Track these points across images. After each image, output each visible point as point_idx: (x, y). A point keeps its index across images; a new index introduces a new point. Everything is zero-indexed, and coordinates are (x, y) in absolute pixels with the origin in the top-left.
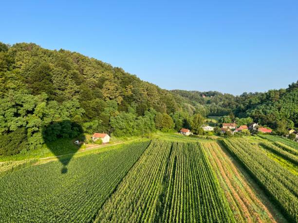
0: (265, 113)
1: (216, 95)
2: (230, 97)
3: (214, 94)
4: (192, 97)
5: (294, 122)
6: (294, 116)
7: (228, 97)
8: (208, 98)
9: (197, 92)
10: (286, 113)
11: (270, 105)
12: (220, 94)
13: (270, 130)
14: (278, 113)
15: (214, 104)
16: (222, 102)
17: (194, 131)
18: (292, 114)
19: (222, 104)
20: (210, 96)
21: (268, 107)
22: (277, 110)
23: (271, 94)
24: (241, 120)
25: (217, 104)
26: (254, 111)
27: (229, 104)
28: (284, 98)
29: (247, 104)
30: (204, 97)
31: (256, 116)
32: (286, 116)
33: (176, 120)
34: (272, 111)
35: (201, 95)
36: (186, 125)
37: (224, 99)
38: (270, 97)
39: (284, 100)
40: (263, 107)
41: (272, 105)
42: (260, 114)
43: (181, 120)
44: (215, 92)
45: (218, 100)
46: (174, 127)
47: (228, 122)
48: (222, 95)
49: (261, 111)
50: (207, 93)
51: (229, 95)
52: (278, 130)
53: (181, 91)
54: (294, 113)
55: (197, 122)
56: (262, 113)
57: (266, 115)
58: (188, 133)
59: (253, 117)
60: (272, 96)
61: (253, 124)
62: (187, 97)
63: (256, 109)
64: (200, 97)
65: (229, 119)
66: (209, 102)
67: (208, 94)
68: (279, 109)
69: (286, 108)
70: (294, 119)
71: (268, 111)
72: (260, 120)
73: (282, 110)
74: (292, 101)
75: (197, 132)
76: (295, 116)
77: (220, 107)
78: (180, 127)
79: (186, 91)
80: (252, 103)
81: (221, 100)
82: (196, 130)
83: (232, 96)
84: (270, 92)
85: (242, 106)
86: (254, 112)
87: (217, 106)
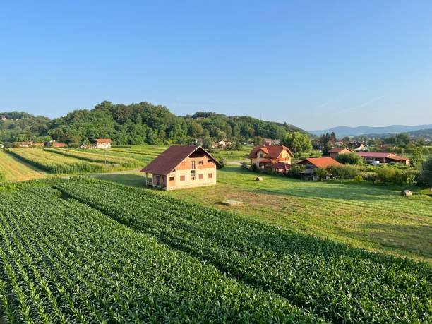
0: (64, 131)
1: (23, 118)
3: (20, 116)
7: (40, 120)
8: (11, 122)
10: (83, 131)
11: (71, 124)
12: (31, 117)
13: (64, 145)
14: (76, 131)
15: (19, 127)
16: (31, 126)
19: (31, 128)
20: (14, 119)
21: (68, 126)
22: (76, 128)
23: (75, 114)
24: (38, 138)
25: (23, 128)
29: (51, 124)
30: (5, 119)
31: (55, 134)
32: (83, 134)
34: (71, 129)
37: (35, 122)
39: (83, 120)
40: (63, 126)
42: (59, 133)
44: (22, 113)
45: (26, 124)
47: (24, 141)
48: (33, 117)
49: (61, 130)
50: (10, 114)
51: (43, 118)
52: (71, 144)
56: (62, 132)
57: (65, 133)
59: (52, 136)
60: (75, 116)
61: (51, 140)
63: (57, 128)
65: (26, 138)
66: (11, 127)
67: (11, 116)
68: (78, 128)
69: (84, 127)
71: (67, 129)
72: (59, 138)
73: (80, 128)
80: (56, 123)
81: (30, 123)
84: (75, 112)
85: (45, 126)
86: (54, 131)
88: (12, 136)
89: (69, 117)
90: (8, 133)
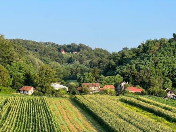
0: (139, 69)
1: (81, 51)
2: (103, 53)
3: (79, 48)
4: (44, 52)
5: (173, 81)
6: (172, 73)
8: (69, 55)
9: (53, 44)
10: (164, 69)
11: (146, 59)
12: (89, 49)
13: (140, 90)
14: (154, 70)
15: (78, 62)
16: (90, 61)
17: (40, 89)
18: (171, 70)
19: (90, 63)
20: (72, 52)
21: (143, 62)
22: (154, 65)
23: (150, 45)
24: (107, 78)
25: (82, 63)
26: (125, 67)
27: (99, 63)
28: (163, 50)
29: (119, 58)
30: (64, 52)
31: (127, 73)
32: (163, 74)
33: (15, 74)
34: (147, 66)
35: (59, 49)
36: (28, 81)
37: (93, 55)
38: (148, 49)
39: (163, 53)
40: (136, 61)
41: (148, 59)
42: (132, 71)
43: (21, 75)
44: (81, 45)
45: (85, 57)
46: (11, 84)
47: (90, 82)
48: (91, 49)
49: (133, 66)
50: (69, 46)
51: (101, 50)
52: (151, 89)
53: (25, 41)
54: (173, 69)
55: (44, 75)
56: (135, 70)
57: (139, 71)
58: (31, 91)
59: (123, 75)
60: (150, 48)
61: (122, 82)
62: (36, 51)
63: (128, 65)
64: (56, 53)
65: (92, 78)
66: (70, 61)
67: (70, 48)
68: (156, 64)
69: (164, 63)
70: (172, 76)
71: (142, 66)
72: (131, 79)
73: (159, 64)
74: (172, 54)
75: (44, 90)
76: (174, 72)
77: (86, 67)
78: (19, 85)
79: (34, 42)
80: (125, 57)
81: (89, 57)
82: (42, 87)
83: (105, 51)
84: (149, 42)
85: (112, 62)
86: (125, 69)
87: (82, 65)
88: (72, 72)
89: (141, 49)
90: (68, 69)
